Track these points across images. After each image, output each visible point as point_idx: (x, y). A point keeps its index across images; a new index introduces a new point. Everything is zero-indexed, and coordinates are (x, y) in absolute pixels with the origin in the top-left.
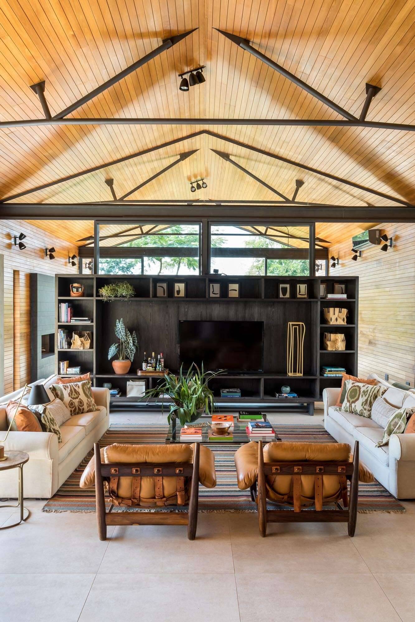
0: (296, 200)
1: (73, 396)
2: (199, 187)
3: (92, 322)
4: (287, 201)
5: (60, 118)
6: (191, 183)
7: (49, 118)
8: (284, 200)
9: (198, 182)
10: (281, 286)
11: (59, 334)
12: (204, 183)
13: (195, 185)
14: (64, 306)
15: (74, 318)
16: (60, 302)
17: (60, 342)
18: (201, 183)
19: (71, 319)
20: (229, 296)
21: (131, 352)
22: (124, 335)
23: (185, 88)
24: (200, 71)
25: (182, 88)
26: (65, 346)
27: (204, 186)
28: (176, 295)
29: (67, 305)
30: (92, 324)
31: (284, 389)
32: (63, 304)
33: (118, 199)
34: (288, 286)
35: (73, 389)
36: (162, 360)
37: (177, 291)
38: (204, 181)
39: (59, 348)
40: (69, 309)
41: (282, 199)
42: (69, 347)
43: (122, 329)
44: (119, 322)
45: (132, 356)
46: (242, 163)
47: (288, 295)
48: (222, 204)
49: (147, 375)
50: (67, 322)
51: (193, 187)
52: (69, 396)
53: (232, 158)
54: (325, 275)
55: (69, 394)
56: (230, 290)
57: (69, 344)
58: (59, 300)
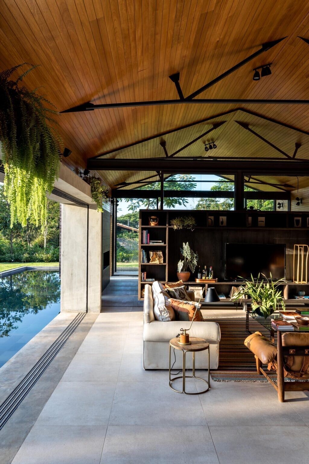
0: (296, 157)
1: (182, 297)
2: (211, 148)
3: (165, 243)
4: (289, 158)
5: (190, 99)
6: (205, 145)
7: (182, 100)
8: (287, 157)
9: (210, 144)
10: (295, 218)
11: (142, 252)
12: (214, 145)
13: (208, 146)
14: (145, 232)
15: (151, 241)
16: (143, 229)
17: (143, 258)
18: (212, 145)
19: (149, 242)
20: (259, 226)
21: (193, 266)
22: (189, 254)
23: (257, 78)
24: (268, 66)
25: (255, 78)
26: (145, 261)
27: (215, 146)
28: (220, 225)
29: (147, 232)
30: (165, 245)
31: (300, 293)
32: (144, 231)
33: (169, 156)
34: (300, 219)
35: (181, 292)
36: (212, 271)
37: (221, 222)
38: (215, 143)
39: (142, 262)
40: (149, 234)
41: (285, 157)
42: (148, 262)
43: (188, 250)
44: (186, 245)
45: (193, 269)
46: (257, 130)
47: (300, 225)
48: (218, 160)
49: (204, 282)
50: (147, 243)
51: (206, 148)
52: (180, 297)
53: (250, 127)
54: (287, 211)
55: (179, 295)
56: (259, 222)
57: (149, 260)
58: (142, 228)
